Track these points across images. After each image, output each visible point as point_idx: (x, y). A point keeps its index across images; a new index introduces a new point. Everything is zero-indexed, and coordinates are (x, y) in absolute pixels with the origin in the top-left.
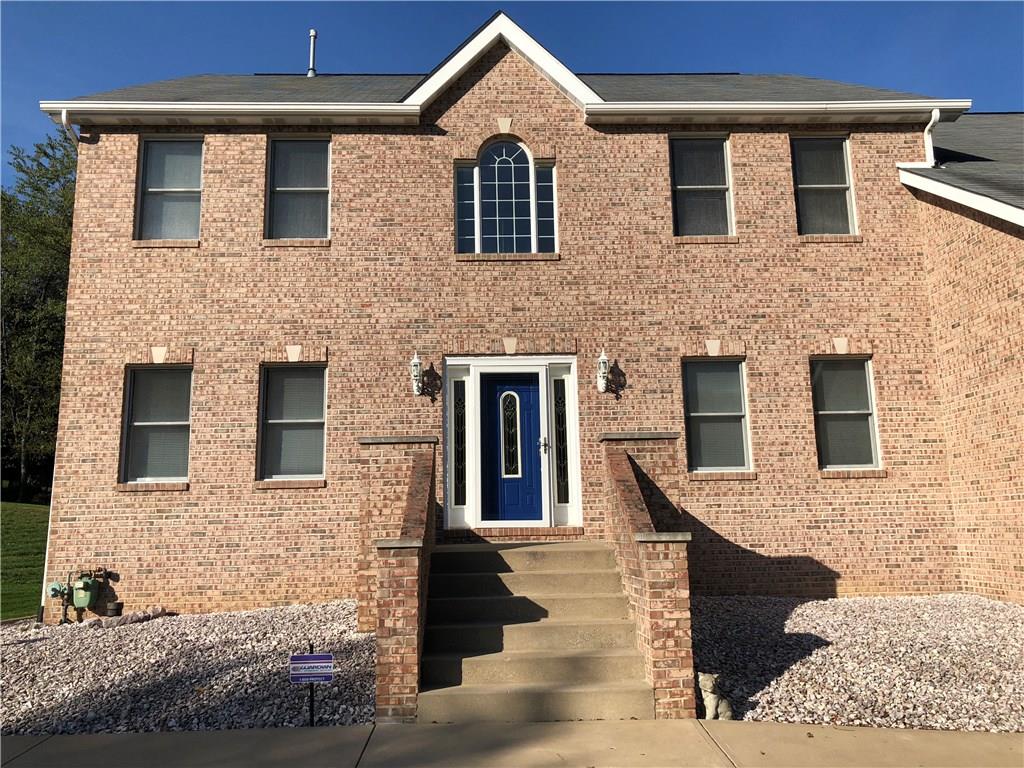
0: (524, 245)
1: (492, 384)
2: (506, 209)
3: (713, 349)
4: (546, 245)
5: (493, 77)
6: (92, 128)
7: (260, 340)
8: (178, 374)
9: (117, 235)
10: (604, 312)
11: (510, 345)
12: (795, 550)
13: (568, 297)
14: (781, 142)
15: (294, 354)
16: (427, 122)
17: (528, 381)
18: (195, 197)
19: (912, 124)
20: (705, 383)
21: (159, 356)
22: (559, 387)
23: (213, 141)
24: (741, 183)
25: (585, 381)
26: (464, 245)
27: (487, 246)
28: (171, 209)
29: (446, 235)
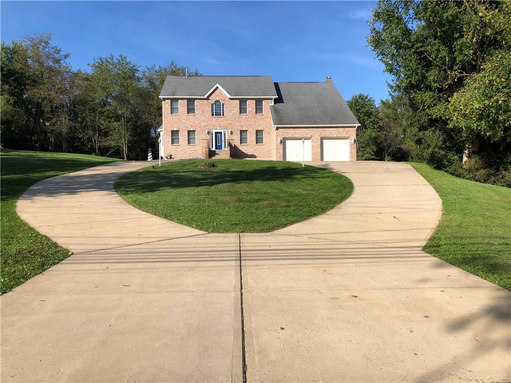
0: (220, 115)
1: (216, 133)
2: (218, 107)
3: (244, 129)
4: (223, 115)
5: (216, 92)
6: (164, 99)
7: (187, 127)
8: (177, 131)
9: (169, 113)
10: (230, 124)
11: (219, 128)
12: (252, 154)
13: (226, 122)
14: (254, 101)
15: (192, 129)
16: (208, 99)
17: (221, 133)
18: (178, 108)
19: (271, 99)
20: (243, 133)
21: (175, 129)
22: (225, 133)
23: (180, 101)
24: (249, 107)
25: (228, 133)
26: (213, 115)
27: (216, 115)
28: (174, 110)
29: (210, 114)
